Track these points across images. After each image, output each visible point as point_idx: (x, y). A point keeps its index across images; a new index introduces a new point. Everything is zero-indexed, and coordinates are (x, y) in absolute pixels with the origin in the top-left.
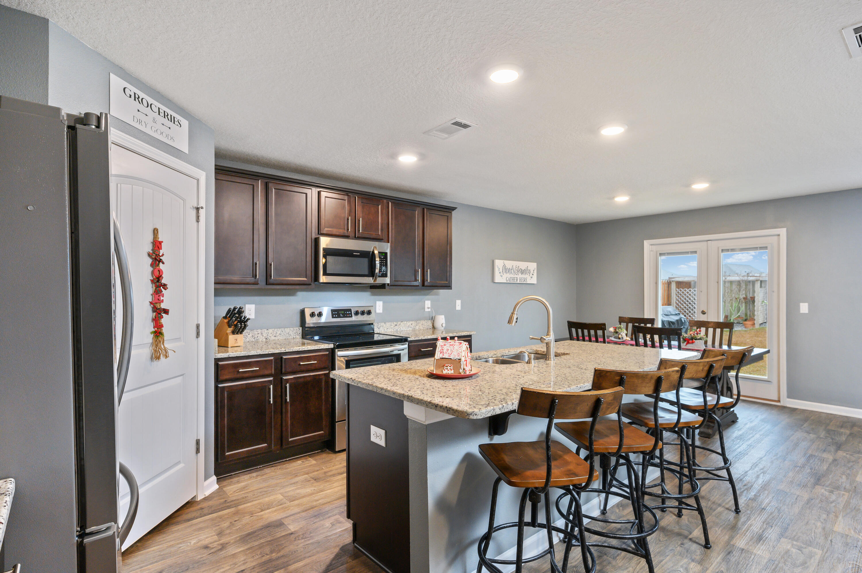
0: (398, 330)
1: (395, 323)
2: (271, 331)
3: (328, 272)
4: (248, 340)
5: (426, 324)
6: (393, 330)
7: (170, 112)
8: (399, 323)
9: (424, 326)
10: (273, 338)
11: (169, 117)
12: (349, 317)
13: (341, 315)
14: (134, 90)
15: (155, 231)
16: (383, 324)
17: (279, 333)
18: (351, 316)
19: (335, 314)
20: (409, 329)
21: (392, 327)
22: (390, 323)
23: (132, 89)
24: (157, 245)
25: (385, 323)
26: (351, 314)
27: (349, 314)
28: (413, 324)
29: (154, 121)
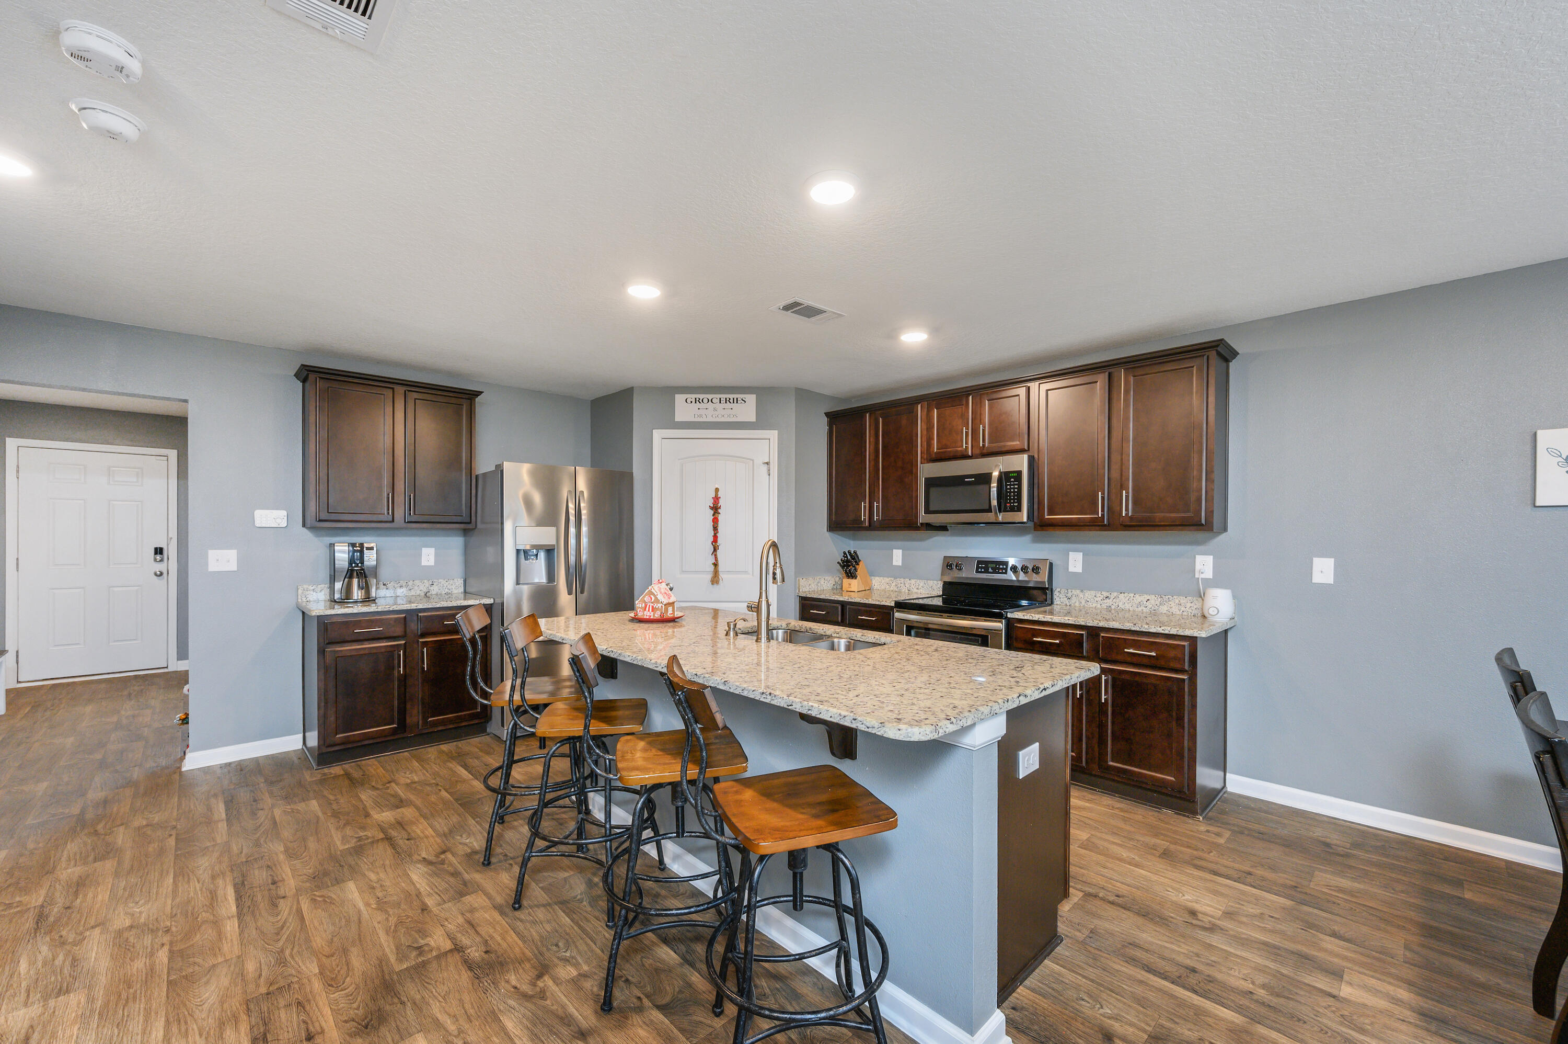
0: (1113, 607)
1: (1105, 594)
2: (913, 581)
3: (931, 509)
4: (892, 589)
5: (1189, 605)
6: (1099, 606)
7: (731, 396)
8: (1115, 594)
9: (1183, 609)
10: (915, 590)
11: (731, 401)
12: (1002, 573)
13: (990, 570)
14: (694, 396)
15: (717, 490)
16: (1078, 591)
17: (921, 585)
18: (1006, 573)
19: (982, 568)
20: (1140, 609)
21: (1096, 599)
22: (1093, 593)
23: (692, 397)
24: (716, 499)
25: (1082, 591)
26: (1006, 569)
27: (1002, 569)
28: (1152, 602)
29: (715, 409)
